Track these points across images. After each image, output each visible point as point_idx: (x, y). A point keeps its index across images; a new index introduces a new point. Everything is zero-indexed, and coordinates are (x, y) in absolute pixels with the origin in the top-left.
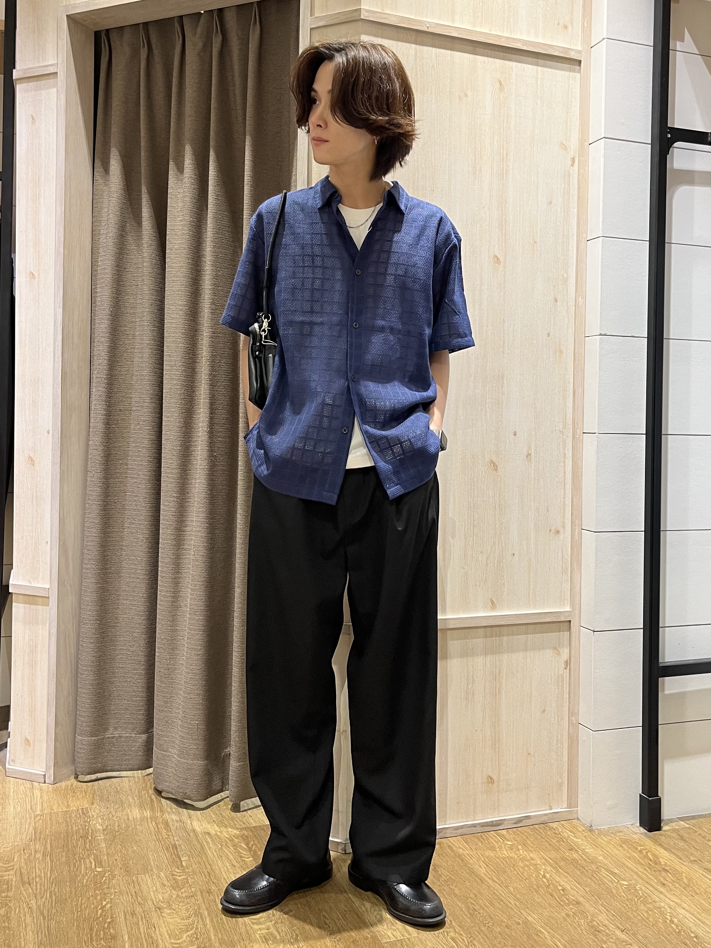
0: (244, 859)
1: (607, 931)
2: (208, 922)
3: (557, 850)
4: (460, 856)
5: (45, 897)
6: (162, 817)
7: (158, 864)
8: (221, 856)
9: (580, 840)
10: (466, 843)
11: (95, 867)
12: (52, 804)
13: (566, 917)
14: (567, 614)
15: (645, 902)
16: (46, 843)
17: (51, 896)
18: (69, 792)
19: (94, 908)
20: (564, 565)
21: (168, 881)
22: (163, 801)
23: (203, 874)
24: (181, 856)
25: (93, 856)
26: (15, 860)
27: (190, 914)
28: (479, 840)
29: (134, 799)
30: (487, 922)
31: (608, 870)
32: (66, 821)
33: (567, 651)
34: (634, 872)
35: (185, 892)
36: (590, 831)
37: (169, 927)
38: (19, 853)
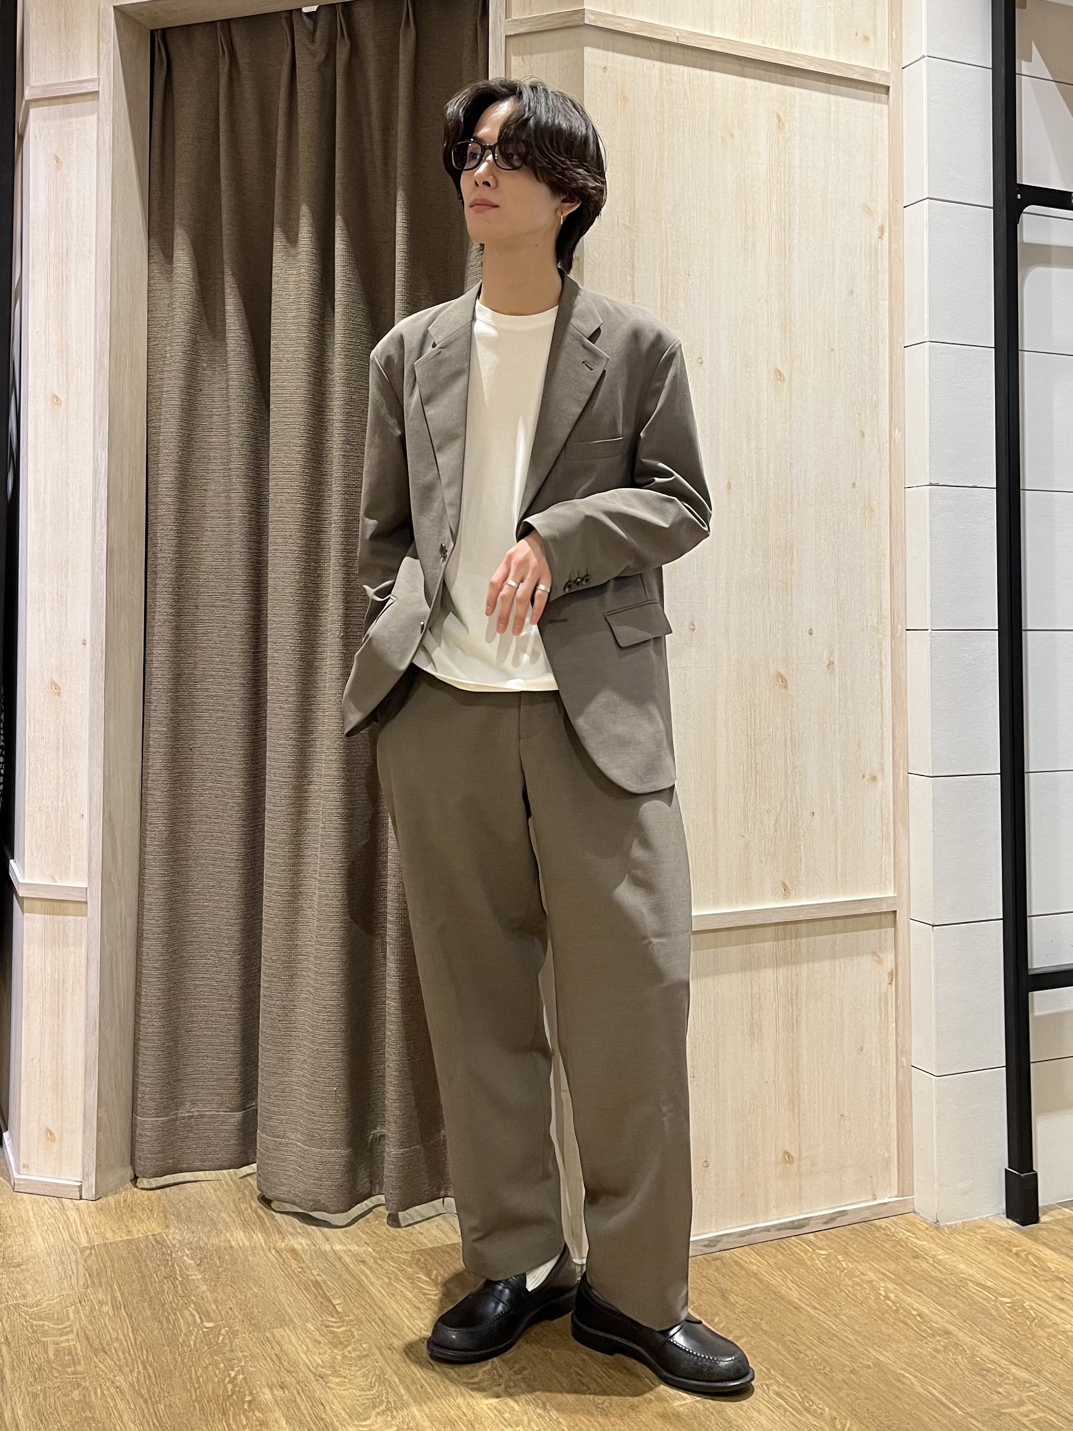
0: (429, 1296)
1: (999, 1369)
2: (403, 1392)
3: (896, 1259)
4: (755, 1275)
5: (136, 1370)
6: (283, 1241)
7: (300, 1312)
8: (393, 1295)
9: (925, 1243)
10: (759, 1256)
11: (202, 1322)
12: (102, 1230)
13: (935, 1353)
14: (890, 902)
15: (1042, 1325)
16: (112, 1290)
17: (145, 1368)
18: (124, 1211)
19: (219, 1382)
20: (884, 827)
21: (323, 1336)
22: (278, 1216)
23: (373, 1323)
24: (331, 1297)
25: (192, 1306)
26: (71, 1316)
27: (371, 1382)
28: (778, 1250)
29: (230, 1216)
30: (821, 1367)
31: (978, 1284)
32: (134, 1255)
33: (891, 956)
34: (1015, 1284)
35: (354, 1350)
36: (937, 1228)
37: (345, 1403)
38: (73, 1307)
